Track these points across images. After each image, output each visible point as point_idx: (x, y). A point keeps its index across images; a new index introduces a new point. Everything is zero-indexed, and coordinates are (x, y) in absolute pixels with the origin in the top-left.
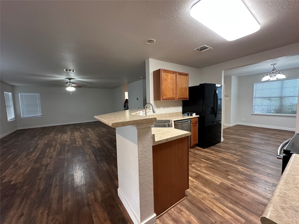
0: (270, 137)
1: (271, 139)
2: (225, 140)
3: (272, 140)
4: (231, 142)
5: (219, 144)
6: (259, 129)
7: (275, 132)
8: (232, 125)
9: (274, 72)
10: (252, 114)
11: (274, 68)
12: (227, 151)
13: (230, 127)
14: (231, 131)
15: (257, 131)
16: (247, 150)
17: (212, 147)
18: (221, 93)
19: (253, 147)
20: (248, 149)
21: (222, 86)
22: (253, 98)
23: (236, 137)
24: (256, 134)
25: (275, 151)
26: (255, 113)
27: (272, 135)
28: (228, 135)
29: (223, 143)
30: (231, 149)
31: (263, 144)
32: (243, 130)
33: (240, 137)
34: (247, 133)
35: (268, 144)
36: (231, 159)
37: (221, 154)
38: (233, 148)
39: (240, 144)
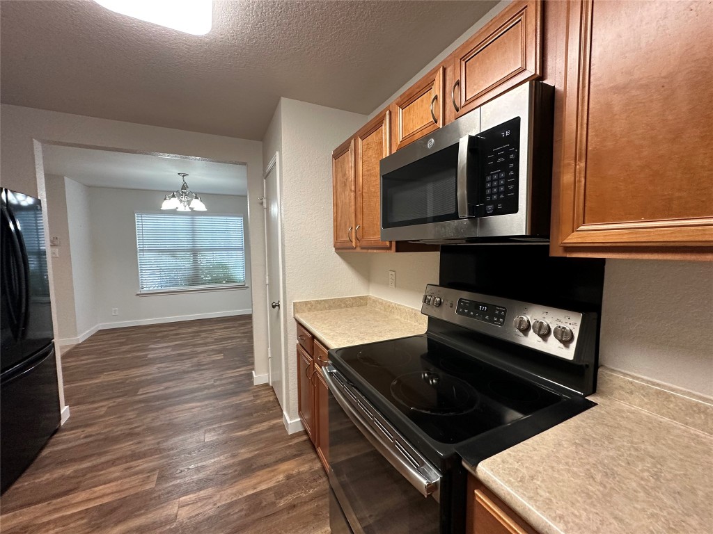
0: (195, 346)
1: (199, 349)
2: (75, 408)
3: (201, 353)
4: (103, 407)
5: (53, 445)
6: (162, 329)
7: (194, 329)
8: (81, 337)
9: (185, 193)
10: (138, 295)
11: (185, 183)
12: (104, 459)
13: (77, 346)
14: (86, 360)
15: (159, 337)
16: (163, 412)
17: (24, 483)
18: (37, 230)
19: (174, 392)
20: (167, 406)
21: (38, 202)
22: (137, 252)
23: (113, 378)
24: (163, 348)
25: (221, 380)
26: (146, 290)
27: (193, 337)
28: (81, 380)
29: (72, 429)
30: (116, 440)
31: (191, 372)
32: (122, 344)
33: (125, 373)
34: (138, 351)
35: (199, 367)
36: (132, 492)
37: (82, 496)
38: (118, 430)
39: (137, 398)
